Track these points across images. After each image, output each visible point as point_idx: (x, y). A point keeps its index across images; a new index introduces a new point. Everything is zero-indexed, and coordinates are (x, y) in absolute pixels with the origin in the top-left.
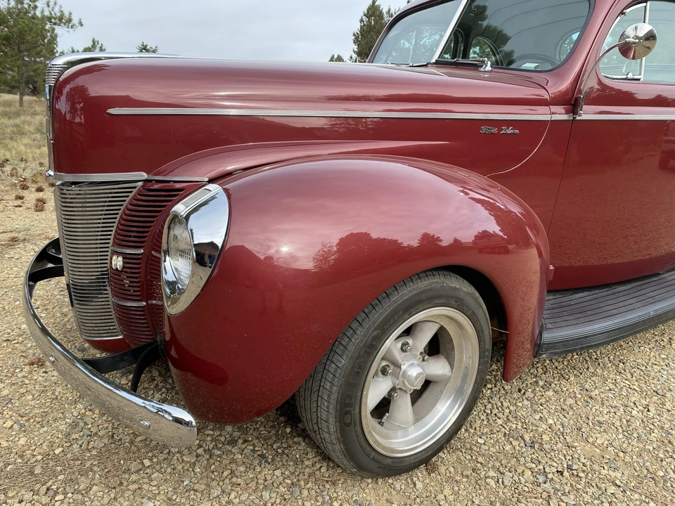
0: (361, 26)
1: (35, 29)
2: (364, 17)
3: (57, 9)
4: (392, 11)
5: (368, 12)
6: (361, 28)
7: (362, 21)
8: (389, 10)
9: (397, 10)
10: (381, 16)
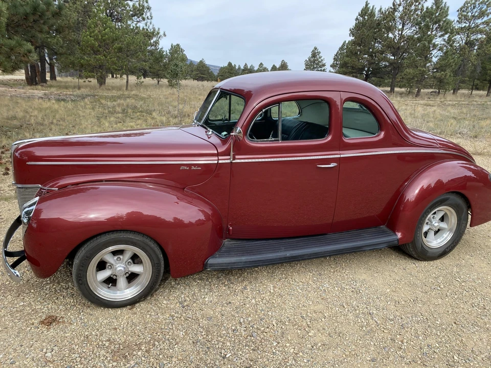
0: (356, 23)
1: (136, 42)
2: (359, 17)
3: (151, 27)
4: (383, 10)
5: (362, 13)
6: (356, 25)
7: (357, 19)
8: (381, 9)
9: (387, 8)
10: (372, 14)
